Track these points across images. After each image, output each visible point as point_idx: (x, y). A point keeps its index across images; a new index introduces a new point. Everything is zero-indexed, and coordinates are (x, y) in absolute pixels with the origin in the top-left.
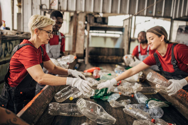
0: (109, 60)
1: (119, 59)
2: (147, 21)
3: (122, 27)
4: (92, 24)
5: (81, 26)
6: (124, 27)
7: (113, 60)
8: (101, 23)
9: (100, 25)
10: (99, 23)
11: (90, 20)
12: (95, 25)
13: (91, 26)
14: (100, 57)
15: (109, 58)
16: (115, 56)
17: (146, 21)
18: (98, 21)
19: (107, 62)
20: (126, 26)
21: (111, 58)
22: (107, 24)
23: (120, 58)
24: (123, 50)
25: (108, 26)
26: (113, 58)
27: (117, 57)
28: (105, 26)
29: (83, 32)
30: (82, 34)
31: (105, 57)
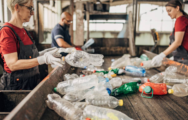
0: (112, 52)
1: (123, 50)
2: (154, 10)
3: (125, 14)
4: (92, 13)
5: (80, 15)
6: (128, 14)
7: (117, 51)
8: (102, 11)
9: (100, 13)
10: (99, 10)
11: (89, 8)
12: (95, 13)
13: (91, 14)
14: (102, 48)
15: (113, 50)
16: (119, 47)
17: (152, 10)
18: (98, 8)
19: (111, 53)
20: (130, 12)
21: (115, 49)
22: (108, 11)
23: (124, 48)
24: (128, 40)
25: (109, 14)
26: (117, 48)
27: (121, 48)
28: (106, 13)
29: (81, 21)
30: (81, 24)
31: (108, 48)
